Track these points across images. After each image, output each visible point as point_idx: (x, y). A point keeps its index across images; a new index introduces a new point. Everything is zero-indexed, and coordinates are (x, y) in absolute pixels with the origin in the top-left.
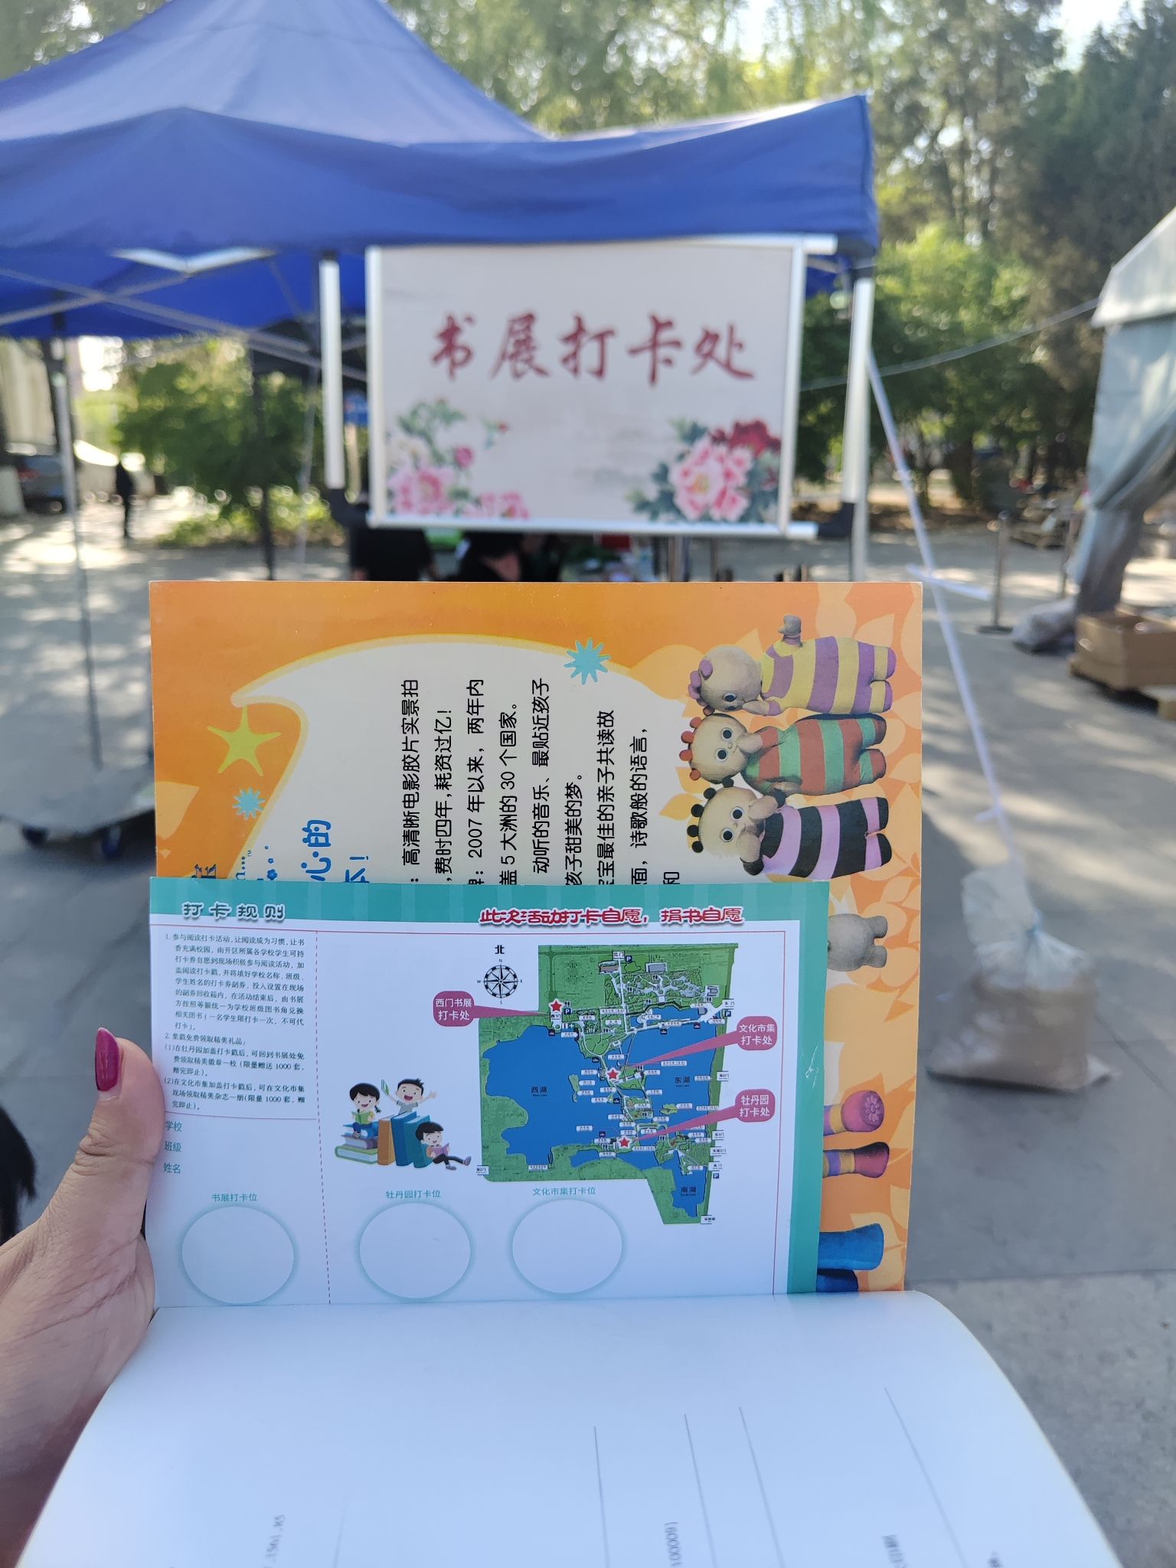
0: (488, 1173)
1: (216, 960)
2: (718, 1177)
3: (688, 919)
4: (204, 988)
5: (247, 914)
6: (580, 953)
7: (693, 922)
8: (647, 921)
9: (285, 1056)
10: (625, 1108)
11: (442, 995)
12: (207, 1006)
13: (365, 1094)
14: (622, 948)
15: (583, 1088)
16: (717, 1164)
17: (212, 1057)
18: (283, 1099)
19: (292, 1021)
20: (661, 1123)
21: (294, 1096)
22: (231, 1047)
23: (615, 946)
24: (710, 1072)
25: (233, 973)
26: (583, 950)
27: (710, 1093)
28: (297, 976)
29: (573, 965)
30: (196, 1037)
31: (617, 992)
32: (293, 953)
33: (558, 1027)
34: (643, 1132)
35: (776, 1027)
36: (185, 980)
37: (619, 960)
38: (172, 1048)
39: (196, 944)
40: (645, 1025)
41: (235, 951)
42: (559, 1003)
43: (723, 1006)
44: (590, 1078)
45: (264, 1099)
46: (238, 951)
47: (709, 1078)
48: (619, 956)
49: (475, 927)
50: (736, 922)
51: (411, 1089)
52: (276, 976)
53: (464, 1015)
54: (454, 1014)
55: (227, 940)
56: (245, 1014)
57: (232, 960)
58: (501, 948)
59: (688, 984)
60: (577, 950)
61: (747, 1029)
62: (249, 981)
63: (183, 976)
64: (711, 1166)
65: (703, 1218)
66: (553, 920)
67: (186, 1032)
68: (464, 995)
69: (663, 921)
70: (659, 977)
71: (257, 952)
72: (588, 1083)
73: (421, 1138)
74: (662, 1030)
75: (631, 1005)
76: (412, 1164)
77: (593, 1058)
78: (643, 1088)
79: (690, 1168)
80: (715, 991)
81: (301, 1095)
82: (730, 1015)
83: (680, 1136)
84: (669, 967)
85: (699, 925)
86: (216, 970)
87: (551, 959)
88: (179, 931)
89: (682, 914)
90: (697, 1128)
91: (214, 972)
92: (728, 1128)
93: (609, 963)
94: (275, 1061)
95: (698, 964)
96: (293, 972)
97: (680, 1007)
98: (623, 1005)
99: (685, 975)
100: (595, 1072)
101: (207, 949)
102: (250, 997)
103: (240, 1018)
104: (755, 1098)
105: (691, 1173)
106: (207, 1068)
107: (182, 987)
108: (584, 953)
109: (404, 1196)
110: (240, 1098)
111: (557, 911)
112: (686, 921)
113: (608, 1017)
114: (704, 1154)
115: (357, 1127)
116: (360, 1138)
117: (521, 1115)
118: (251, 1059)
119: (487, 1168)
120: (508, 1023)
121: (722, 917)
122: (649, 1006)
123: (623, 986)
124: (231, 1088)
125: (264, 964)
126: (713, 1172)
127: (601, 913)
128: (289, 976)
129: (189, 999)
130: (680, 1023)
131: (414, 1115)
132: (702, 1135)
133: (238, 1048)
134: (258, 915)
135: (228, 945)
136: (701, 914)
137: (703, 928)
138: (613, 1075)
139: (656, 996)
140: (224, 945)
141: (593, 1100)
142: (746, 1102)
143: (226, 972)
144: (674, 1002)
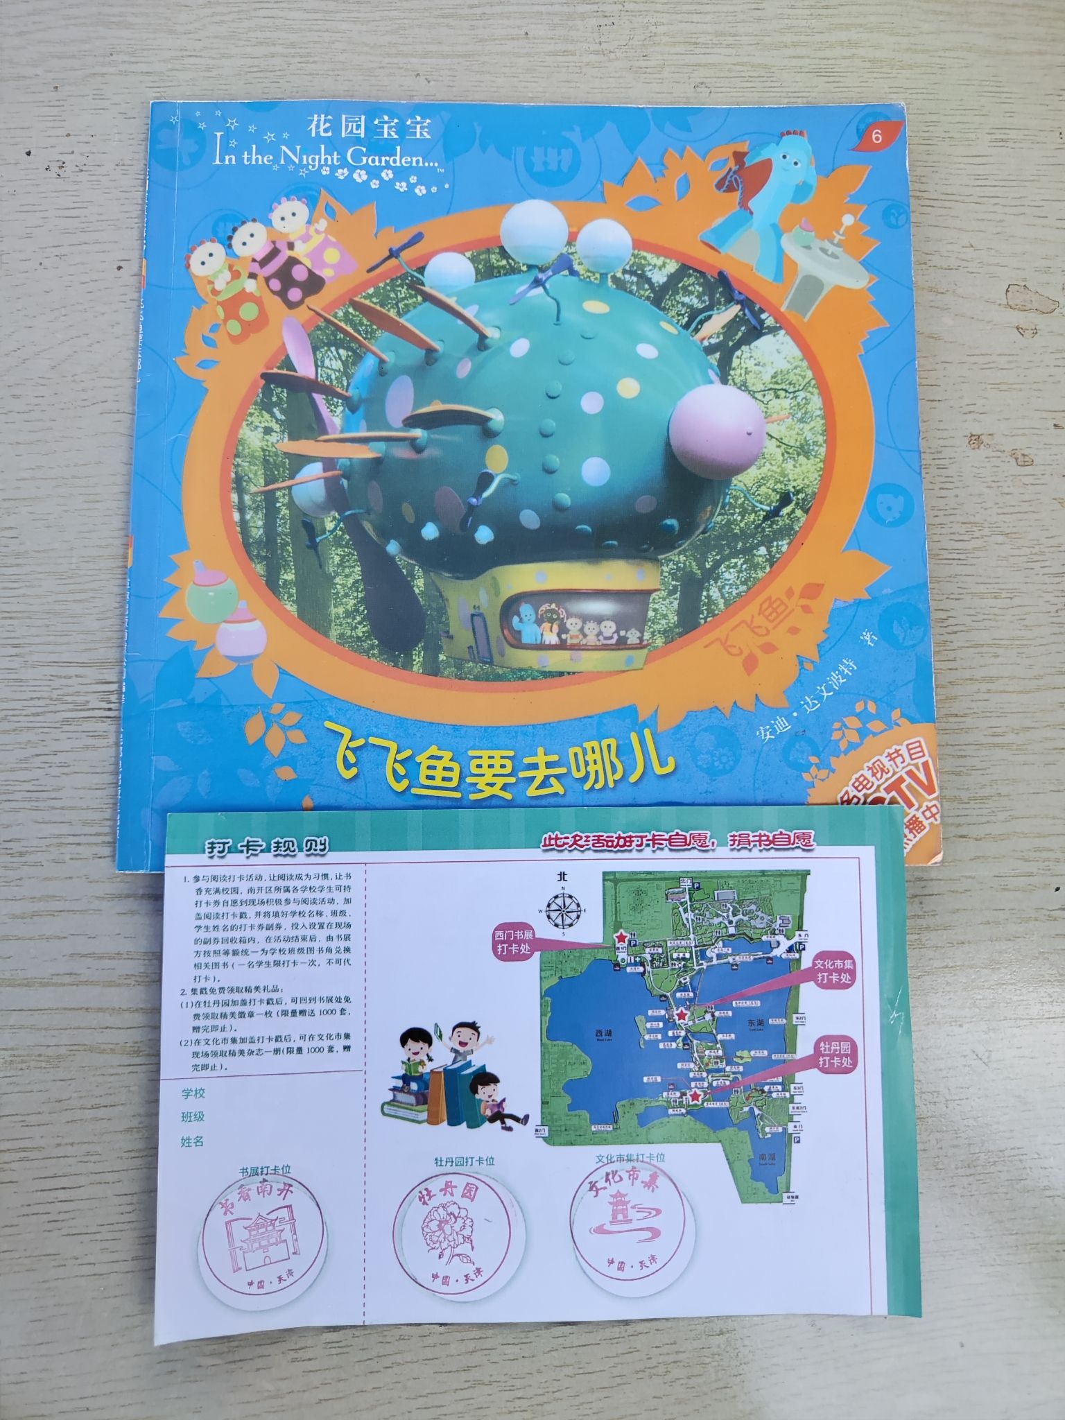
0: (547, 1135)
1: (246, 902)
2: (798, 1142)
3: (758, 843)
4: (230, 934)
5: (283, 849)
6: (645, 880)
7: (763, 847)
8: (715, 844)
9: (330, 1000)
10: (696, 1055)
11: (503, 927)
12: (235, 953)
13: (416, 1040)
14: (689, 875)
15: (650, 1031)
16: (797, 1124)
17: (242, 1009)
18: (326, 1050)
19: (338, 962)
20: (734, 1073)
21: (339, 1044)
22: (266, 996)
23: (682, 872)
24: (786, 1015)
25: (267, 914)
26: (649, 876)
27: (786, 1040)
28: (343, 913)
29: (639, 893)
30: (222, 989)
31: (685, 922)
32: (339, 888)
33: (623, 960)
34: (715, 1084)
35: (854, 963)
36: (207, 927)
37: (687, 887)
38: (190, 1005)
39: (221, 885)
40: (715, 959)
41: (269, 890)
42: (624, 934)
43: (796, 939)
44: (657, 1019)
45: (305, 1050)
46: (273, 889)
47: (785, 1021)
48: (687, 883)
49: (537, 853)
50: (807, 849)
51: (466, 1033)
52: (320, 913)
53: (525, 948)
54: (514, 948)
55: (260, 878)
56: (282, 958)
57: (265, 900)
58: (564, 874)
59: (759, 913)
60: (643, 876)
61: (823, 965)
62: (286, 922)
63: (203, 923)
64: (791, 1128)
65: (785, 1195)
66: (618, 844)
67: (209, 985)
68: (525, 927)
69: (731, 845)
70: (729, 905)
71: (296, 890)
72: (655, 1025)
73: (475, 1091)
74: (732, 965)
75: (699, 937)
76: (465, 1124)
77: (661, 996)
78: (714, 1032)
79: (767, 1129)
80: (787, 922)
81: (347, 1043)
82: (804, 949)
83: (755, 1089)
84: (738, 895)
85: (769, 850)
86: (245, 913)
87: (616, 885)
88: (200, 872)
89: (751, 839)
90: (775, 1080)
91: (242, 915)
92: (808, 1079)
93: (676, 890)
94: (318, 1007)
95: (768, 891)
96: (339, 908)
97: (752, 939)
98: (692, 936)
99: (755, 903)
100: (663, 1012)
101: (235, 890)
102: (287, 939)
103: (277, 963)
104: (835, 1046)
105: (769, 1136)
106: (237, 1022)
107: (202, 935)
108: (650, 880)
109: (454, 1164)
110: (276, 1051)
111: (622, 835)
112: (755, 846)
113: (677, 949)
114: (784, 1110)
115: (406, 1079)
116: (410, 1092)
117: (584, 1063)
118: (290, 1007)
119: (546, 1128)
120: (571, 957)
121: (792, 842)
122: (718, 937)
123: (690, 915)
124: (266, 1041)
125: (304, 901)
126: (794, 1135)
127: (667, 837)
128: (334, 913)
129: (211, 947)
130: (752, 958)
131: (469, 1065)
132: (780, 1088)
133: (274, 996)
134: (297, 850)
135: (260, 884)
136: (771, 838)
137: (772, 853)
138: (682, 1016)
139: (726, 927)
140: (255, 884)
141: (661, 1046)
142: (825, 1051)
143: (258, 914)
144: (745, 934)
